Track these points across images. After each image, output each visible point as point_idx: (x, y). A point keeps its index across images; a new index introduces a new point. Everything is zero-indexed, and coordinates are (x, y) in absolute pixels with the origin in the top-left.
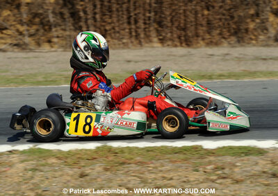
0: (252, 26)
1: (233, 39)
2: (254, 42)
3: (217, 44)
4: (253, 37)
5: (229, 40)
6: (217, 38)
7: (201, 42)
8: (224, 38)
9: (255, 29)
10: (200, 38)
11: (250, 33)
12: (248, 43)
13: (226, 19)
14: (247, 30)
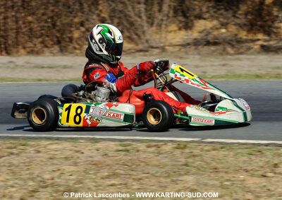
0: (76, 35)
1: (57, 48)
2: (78, 51)
3: (38, 53)
4: (77, 46)
5: (52, 49)
6: (39, 46)
7: (22, 51)
8: (47, 47)
9: (79, 38)
10: (20, 47)
11: (73, 42)
12: (71, 53)
13: (49, 27)
14: (71, 40)
